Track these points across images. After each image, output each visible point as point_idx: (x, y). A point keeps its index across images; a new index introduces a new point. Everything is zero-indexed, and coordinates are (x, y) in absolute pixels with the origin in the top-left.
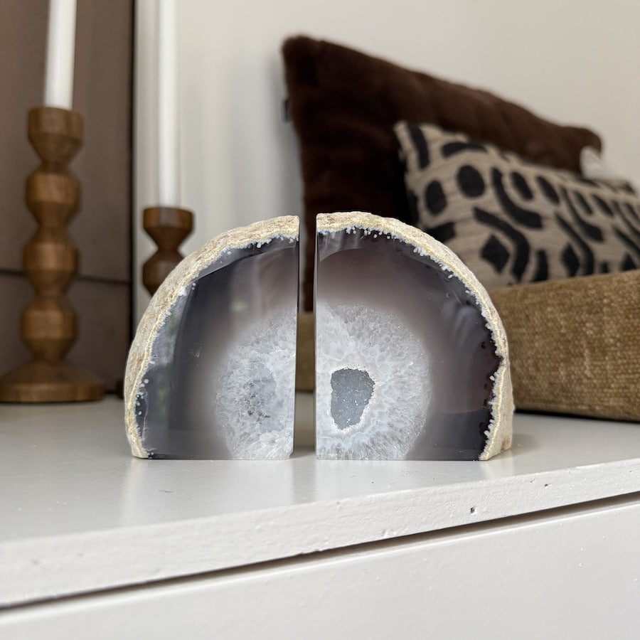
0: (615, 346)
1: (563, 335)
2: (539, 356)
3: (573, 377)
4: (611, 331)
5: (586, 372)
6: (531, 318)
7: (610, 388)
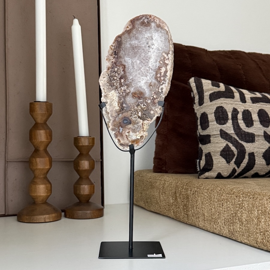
0: (246, 222)
1: (232, 214)
2: (226, 220)
3: (235, 230)
4: (245, 216)
5: (238, 229)
6: (224, 205)
7: (244, 236)
